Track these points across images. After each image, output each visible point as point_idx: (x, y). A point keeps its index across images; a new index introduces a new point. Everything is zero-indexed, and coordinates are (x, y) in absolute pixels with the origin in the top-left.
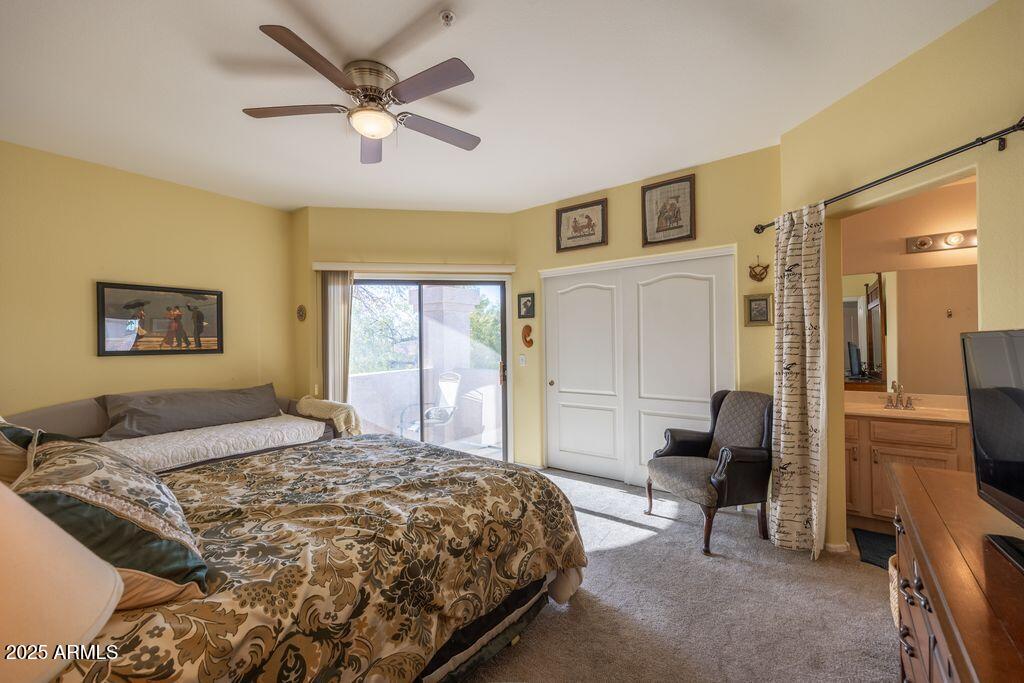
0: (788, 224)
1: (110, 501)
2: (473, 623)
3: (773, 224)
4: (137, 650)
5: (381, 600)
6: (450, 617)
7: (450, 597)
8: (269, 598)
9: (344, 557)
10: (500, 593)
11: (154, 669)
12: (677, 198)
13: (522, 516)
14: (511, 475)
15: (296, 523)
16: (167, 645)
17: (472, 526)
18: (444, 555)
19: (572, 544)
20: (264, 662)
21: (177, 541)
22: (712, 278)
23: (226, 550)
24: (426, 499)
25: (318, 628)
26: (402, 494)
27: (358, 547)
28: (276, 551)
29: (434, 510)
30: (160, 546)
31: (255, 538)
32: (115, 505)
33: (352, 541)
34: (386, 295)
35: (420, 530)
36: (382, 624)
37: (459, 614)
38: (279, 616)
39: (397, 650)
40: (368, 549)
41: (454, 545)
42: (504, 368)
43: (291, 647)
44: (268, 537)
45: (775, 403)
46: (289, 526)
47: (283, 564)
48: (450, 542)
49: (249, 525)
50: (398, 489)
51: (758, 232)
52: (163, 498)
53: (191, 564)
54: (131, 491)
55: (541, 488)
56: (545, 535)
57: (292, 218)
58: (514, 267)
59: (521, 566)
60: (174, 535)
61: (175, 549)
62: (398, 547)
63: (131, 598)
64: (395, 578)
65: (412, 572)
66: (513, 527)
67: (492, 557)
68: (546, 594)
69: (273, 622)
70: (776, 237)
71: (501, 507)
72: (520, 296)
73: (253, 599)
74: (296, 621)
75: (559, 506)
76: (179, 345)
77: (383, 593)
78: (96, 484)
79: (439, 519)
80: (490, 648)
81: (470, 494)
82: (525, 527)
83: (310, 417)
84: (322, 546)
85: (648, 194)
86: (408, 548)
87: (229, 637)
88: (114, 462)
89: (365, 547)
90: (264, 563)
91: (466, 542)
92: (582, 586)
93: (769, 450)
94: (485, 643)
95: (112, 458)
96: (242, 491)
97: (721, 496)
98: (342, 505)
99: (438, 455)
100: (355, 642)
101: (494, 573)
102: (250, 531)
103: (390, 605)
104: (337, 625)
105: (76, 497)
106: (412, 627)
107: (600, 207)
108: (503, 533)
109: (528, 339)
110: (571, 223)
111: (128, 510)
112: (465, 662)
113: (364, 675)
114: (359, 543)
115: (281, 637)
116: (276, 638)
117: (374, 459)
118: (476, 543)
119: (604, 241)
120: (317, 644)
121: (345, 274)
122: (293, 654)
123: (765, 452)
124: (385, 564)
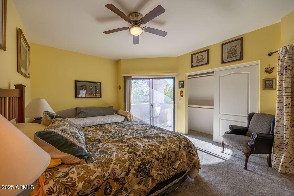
0: (284, 51)
1: (65, 134)
2: (163, 182)
3: (277, 51)
4: (68, 178)
5: (134, 172)
6: (155, 179)
7: (156, 173)
8: (102, 167)
9: (124, 157)
10: (172, 174)
11: (71, 183)
12: (235, 46)
13: (179, 150)
14: (176, 136)
15: (113, 145)
16: (75, 177)
17: (163, 152)
18: (154, 160)
19: (196, 161)
20: (100, 186)
21: (81, 147)
22: (249, 73)
23: (94, 150)
24: (149, 141)
25: (116, 177)
26: (142, 139)
27: (128, 154)
28: (106, 153)
29: (151, 145)
30: (76, 148)
31: (102, 148)
32: (66, 136)
33: (126, 152)
34: (142, 83)
35: (147, 151)
36: (134, 179)
37: (158, 179)
38: (105, 173)
39: (139, 188)
40: (131, 155)
41: (157, 157)
42: (174, 103)
43: (108, 182)
44: (105, 148)
45: (276, 118)
46: (110, 146)
47: (107, 157)
48: (156, 156)
49: (101, 144)
50: (141, 137)
51: (270, 55)
52: (79, 135)
53: (84, 154)
54: (71, 132)
55: (186, 141)
56: (187, 157)
57: (117, 62)
58: (178, 73)
59: (178, 166)
60: (80, 145)
61: (80, 149)
62: (140, 156)
63: (69, 161)
64: (139, 166)
65: (144, 164)
66: (176, 153)
67: (169, 162)
68: (187, 175)
69: (103, 174)
70: (278, 56)
71: (172, 146)
72: (179, 82)
73: (98, 167)
74: (109, 175)
75: (192, 148)
76: (92, 96)
77: (135, 169)
78: (62, 130)
79: (152, 148)
80: (168, 190)
81: (162, 141)
82: (180, 154)
83: (121, 115)
84: (118, 153)
85: (224, 46)
86: (142, 156)
87: (91, 177)
88: (69, 124)
89: (130, 155)
90: (102, 156)
91: (161, 157)
92: (199, 174)
93: (273, 135)
94: (167, 188)
95: (68, 123)
96: (102, 134)
97: (252, 150)
98: (125, 141)
99: (153, 128)
100: (126, 183)
101: (170, 167)
102: (101, 146)
103: (137, 174)
104: (121, 178)
105: (56, 133)
106: (144, 181)
107: (206, 52)
108: (173, 155)
109: (182, 95)
110: (196, 58)
111: (69, 137)
112: (160, 193)
113: (129, 194)
114: (129, 153)
115: (105, 179)
116: (104, 179)
117: (135, 128)
118: (164, 157)
119: (208, 63)
120: (115, 182)
121: (130, 76)
122: (108, 184)
123: (271, 135)
124: (136, 161)
